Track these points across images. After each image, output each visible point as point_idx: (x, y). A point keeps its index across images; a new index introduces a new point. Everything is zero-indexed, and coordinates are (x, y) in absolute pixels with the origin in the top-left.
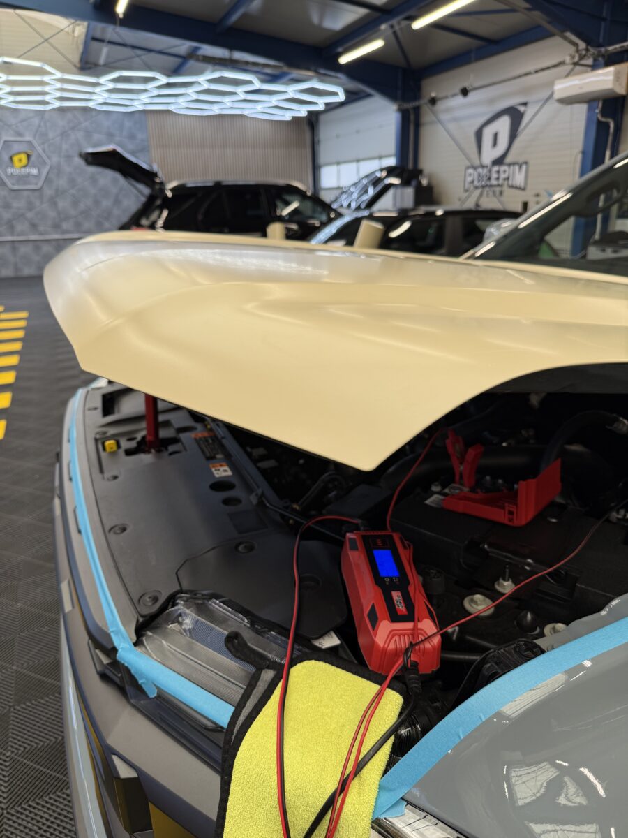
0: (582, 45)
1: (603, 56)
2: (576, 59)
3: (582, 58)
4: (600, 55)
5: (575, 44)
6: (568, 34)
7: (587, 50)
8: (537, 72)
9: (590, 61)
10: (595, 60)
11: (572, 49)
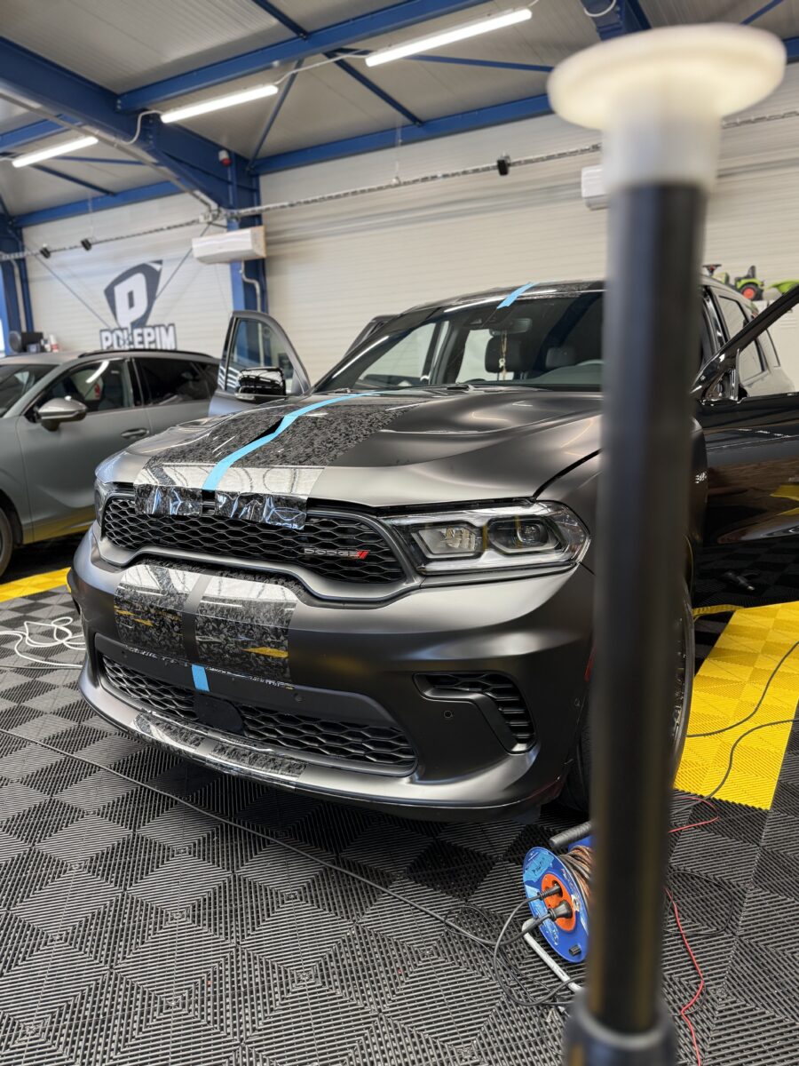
0: (214, 206)
1: (237, 219)
2: (210, 219)
3: (215, 217)
4: (232, 216)
5: (206, 204)
6: (198, 193)
7: (219, 211)
8: (169, 228)
9: (224, 222)
10: (229, 221)
11: (204, 209)
